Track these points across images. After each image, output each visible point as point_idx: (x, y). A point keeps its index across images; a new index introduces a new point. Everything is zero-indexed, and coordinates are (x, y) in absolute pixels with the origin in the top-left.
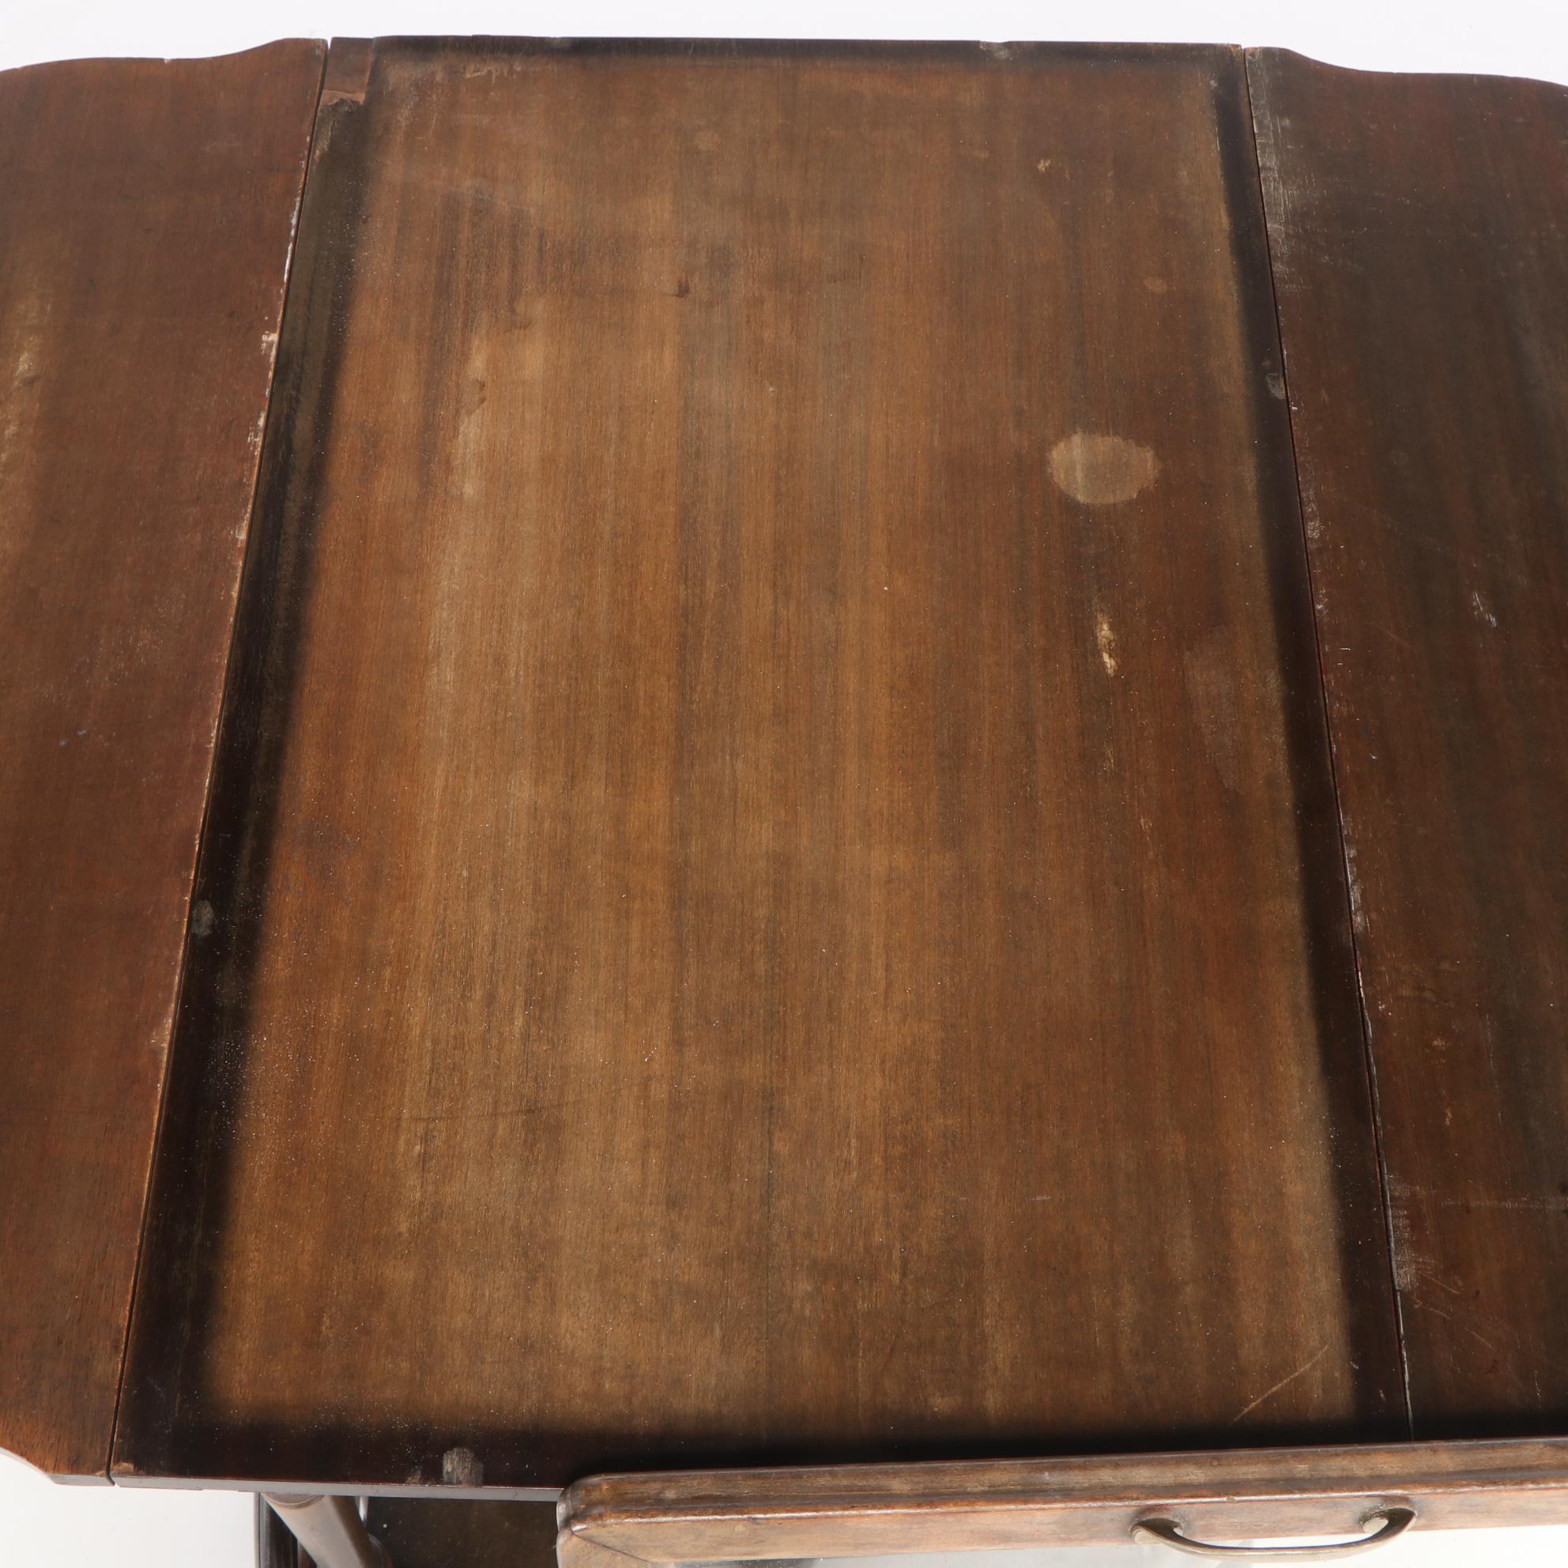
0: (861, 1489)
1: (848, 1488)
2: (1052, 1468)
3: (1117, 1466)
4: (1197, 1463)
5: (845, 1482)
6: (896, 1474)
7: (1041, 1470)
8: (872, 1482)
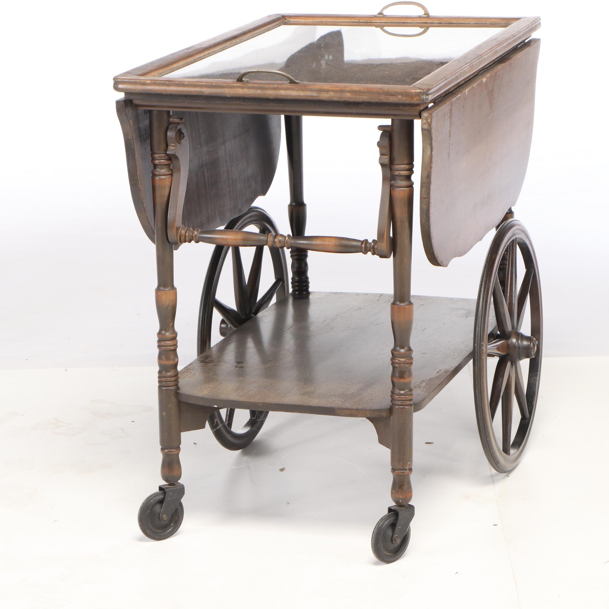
0: (357, 95)
1: (360, 95)
2: (314, 96)
3: (299, 96)
4: (281, 95)
5: (360, 97)
6: (349, 98)
7: (316, 96)
8: (354, 96)
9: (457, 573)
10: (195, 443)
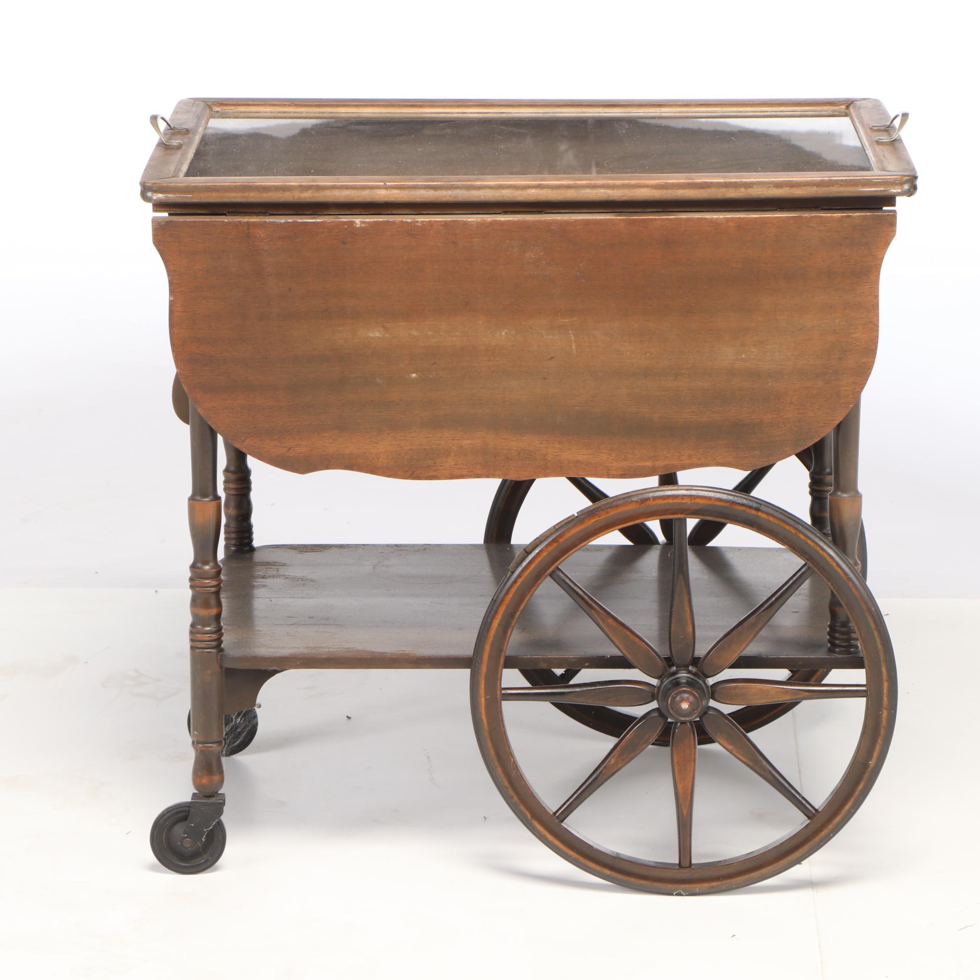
9: (733, 936)
10: (349, 716)
